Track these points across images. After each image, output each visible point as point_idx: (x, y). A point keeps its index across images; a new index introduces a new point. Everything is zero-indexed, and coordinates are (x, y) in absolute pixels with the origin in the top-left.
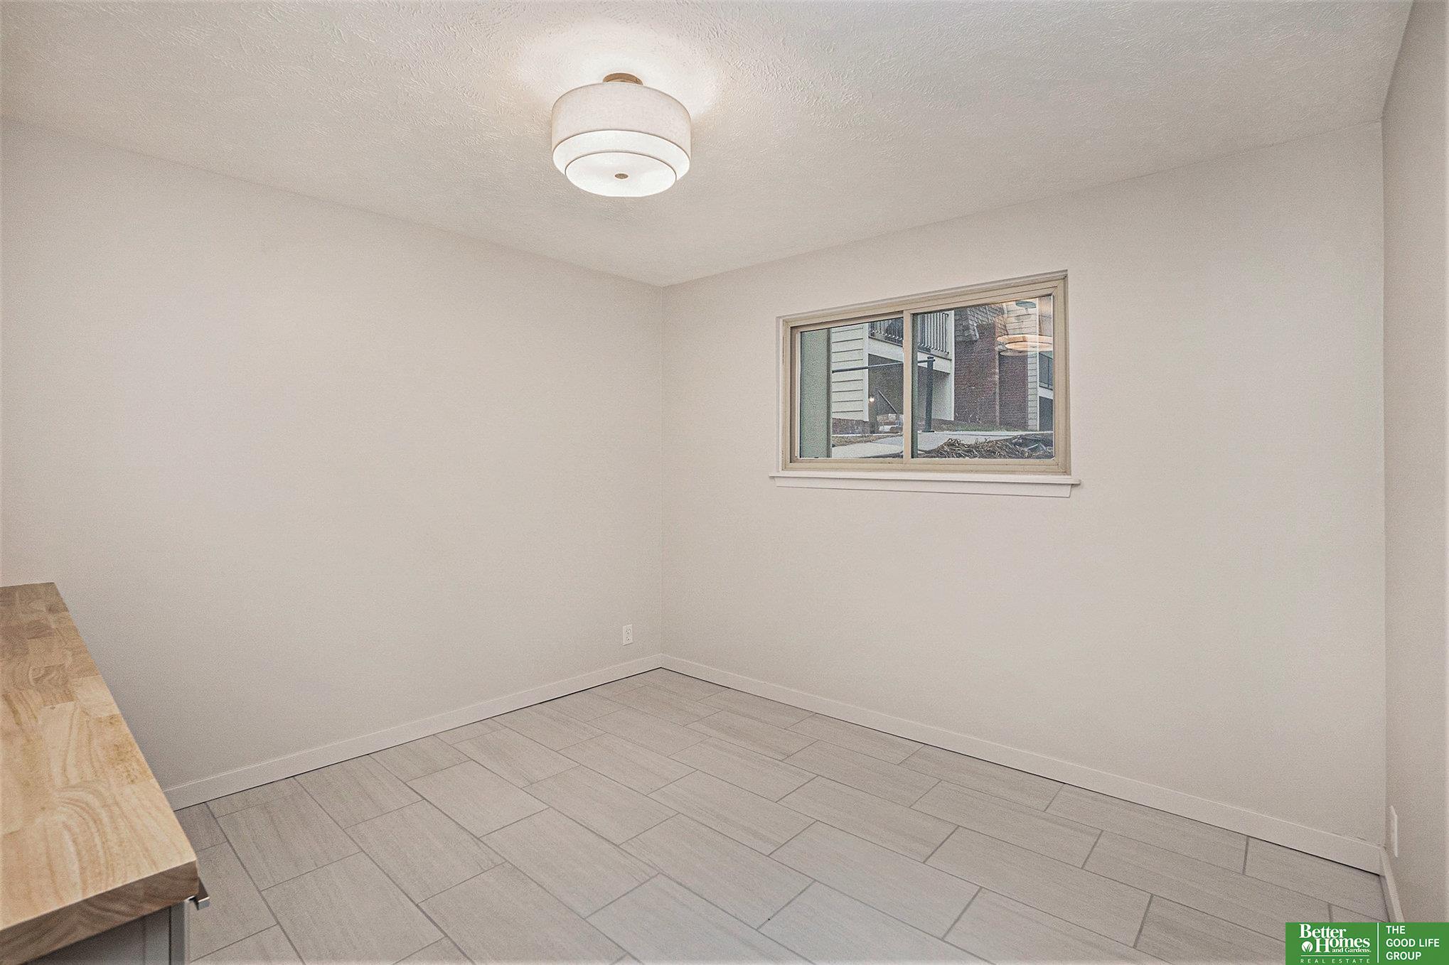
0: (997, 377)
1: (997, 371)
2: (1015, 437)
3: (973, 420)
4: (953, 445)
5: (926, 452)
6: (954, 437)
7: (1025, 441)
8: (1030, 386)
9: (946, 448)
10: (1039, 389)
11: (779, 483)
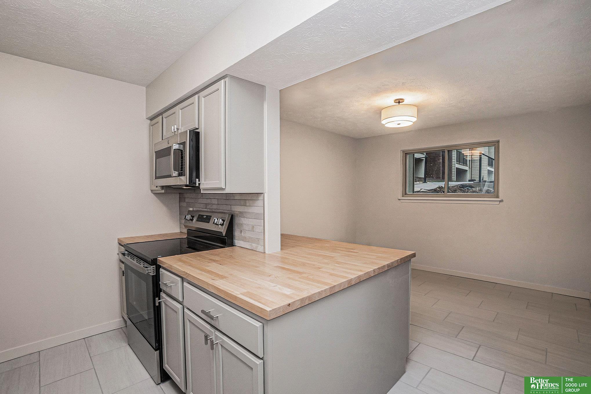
0: (441, 160)
1: (441, 158)
2: (459, 185)
3: (433, 177)
4: (440, 188)
5: (429, 190)
6: (440, 185)
7: (463, 186)
8: (453, 163)
9: (438, 189)
10: (456, 164)
11: (402, 201)
